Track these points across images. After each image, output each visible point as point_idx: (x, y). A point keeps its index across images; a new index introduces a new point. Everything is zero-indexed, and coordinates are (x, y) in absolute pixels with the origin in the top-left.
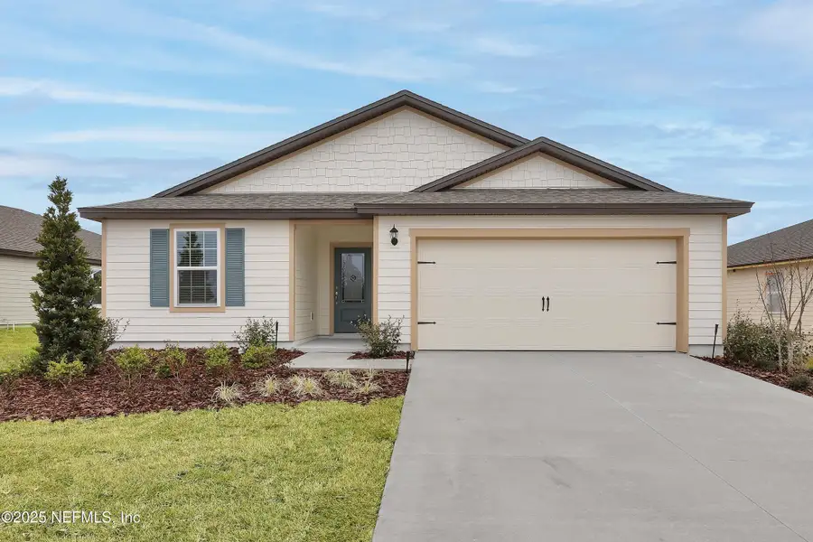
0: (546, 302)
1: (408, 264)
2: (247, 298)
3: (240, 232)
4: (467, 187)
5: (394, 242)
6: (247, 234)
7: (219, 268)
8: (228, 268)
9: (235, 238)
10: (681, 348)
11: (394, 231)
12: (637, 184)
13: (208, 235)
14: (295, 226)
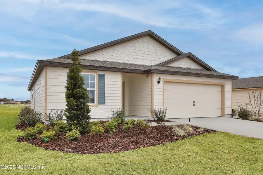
0: (194, 102)
1: (162, 90)
2: (106, 101)
3: (104, 75)
4: (169, 65)
5: (159, 82)
6: (106, 76)
7: (96, 89)
8: (99, 90)
9: (102, 78)
10: (223, 115)
11: (160, 79)
12: (210, 69)
13: (91, 76)
14: (123, 74)
